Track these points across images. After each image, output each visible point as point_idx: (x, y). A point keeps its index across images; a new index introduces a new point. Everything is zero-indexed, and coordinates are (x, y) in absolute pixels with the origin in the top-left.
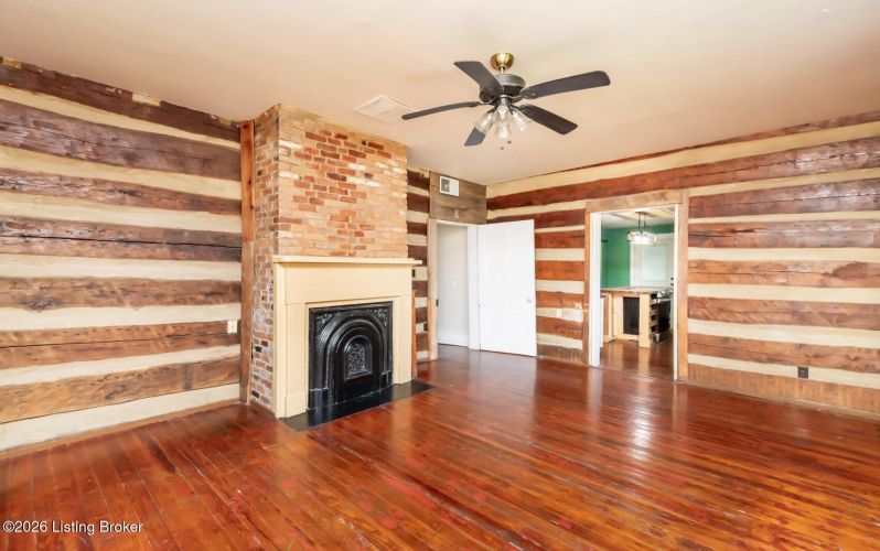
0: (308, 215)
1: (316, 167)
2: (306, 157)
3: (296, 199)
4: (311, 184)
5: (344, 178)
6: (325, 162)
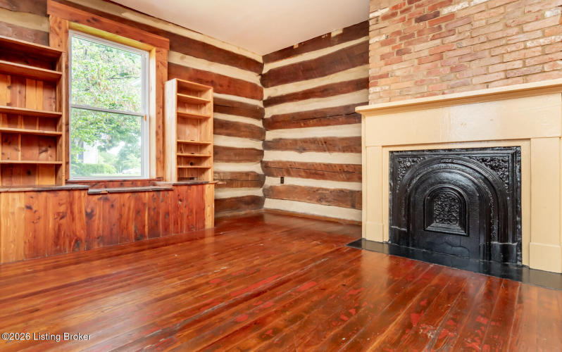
0: (395, 67)
1: (403, 20)
2: (394, 15)
3: (383, 57)
4: (398, 37)
5: (437, 14)
6: (413, 10)
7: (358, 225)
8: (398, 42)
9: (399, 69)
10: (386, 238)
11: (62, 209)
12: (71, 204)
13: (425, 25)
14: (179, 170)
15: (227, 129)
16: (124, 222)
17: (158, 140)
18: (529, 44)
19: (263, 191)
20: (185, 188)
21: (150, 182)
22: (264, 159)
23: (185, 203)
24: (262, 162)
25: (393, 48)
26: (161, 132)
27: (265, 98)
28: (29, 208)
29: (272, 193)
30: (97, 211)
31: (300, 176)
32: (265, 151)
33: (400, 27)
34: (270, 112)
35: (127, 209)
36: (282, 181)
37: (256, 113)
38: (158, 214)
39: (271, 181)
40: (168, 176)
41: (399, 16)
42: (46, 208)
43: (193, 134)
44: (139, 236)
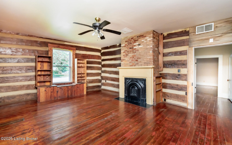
1: (127, 48)
2: (125, 46)
3: (124, 55)
4: (126, 52)
5: (133, 48)
6: (129, 46)
7: (118, 93)
8: (126, 53)
9: (126, 59)
10: (124, 97)
11: (52, 91)
12: (54, 90)
13: (131, 50)
14: (78, 80)
15: (91, 68)
16: (65, 93)
17: (73, 73)
18: (148, 57)
19: (101, 84)
20: (79, 85)
21: (71, 83)
22: (101, 75)
23: (79, 88)
24: (101, 76)
25: (126, 54)
26: (74, 71)
27: (102, 59)
28: (45, 91)
29: (103, 84)
30: (59, 91)
31: (110, 80)
32: (102, 73)
33: (127, 49)
34: (103, 63)
35: (65, 90)
36: (106, 82)
37: (99, 63)
38: (72, 91)
39: (103, 81)
40: (75, 82)
41: (126, 47)
42: (49, 91)
43: (82, 70)
44: (68, 96)
